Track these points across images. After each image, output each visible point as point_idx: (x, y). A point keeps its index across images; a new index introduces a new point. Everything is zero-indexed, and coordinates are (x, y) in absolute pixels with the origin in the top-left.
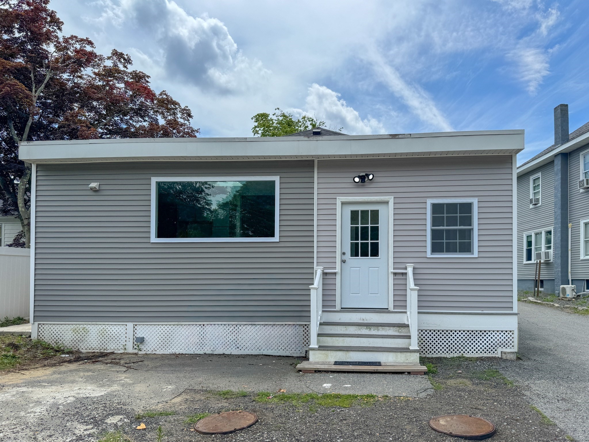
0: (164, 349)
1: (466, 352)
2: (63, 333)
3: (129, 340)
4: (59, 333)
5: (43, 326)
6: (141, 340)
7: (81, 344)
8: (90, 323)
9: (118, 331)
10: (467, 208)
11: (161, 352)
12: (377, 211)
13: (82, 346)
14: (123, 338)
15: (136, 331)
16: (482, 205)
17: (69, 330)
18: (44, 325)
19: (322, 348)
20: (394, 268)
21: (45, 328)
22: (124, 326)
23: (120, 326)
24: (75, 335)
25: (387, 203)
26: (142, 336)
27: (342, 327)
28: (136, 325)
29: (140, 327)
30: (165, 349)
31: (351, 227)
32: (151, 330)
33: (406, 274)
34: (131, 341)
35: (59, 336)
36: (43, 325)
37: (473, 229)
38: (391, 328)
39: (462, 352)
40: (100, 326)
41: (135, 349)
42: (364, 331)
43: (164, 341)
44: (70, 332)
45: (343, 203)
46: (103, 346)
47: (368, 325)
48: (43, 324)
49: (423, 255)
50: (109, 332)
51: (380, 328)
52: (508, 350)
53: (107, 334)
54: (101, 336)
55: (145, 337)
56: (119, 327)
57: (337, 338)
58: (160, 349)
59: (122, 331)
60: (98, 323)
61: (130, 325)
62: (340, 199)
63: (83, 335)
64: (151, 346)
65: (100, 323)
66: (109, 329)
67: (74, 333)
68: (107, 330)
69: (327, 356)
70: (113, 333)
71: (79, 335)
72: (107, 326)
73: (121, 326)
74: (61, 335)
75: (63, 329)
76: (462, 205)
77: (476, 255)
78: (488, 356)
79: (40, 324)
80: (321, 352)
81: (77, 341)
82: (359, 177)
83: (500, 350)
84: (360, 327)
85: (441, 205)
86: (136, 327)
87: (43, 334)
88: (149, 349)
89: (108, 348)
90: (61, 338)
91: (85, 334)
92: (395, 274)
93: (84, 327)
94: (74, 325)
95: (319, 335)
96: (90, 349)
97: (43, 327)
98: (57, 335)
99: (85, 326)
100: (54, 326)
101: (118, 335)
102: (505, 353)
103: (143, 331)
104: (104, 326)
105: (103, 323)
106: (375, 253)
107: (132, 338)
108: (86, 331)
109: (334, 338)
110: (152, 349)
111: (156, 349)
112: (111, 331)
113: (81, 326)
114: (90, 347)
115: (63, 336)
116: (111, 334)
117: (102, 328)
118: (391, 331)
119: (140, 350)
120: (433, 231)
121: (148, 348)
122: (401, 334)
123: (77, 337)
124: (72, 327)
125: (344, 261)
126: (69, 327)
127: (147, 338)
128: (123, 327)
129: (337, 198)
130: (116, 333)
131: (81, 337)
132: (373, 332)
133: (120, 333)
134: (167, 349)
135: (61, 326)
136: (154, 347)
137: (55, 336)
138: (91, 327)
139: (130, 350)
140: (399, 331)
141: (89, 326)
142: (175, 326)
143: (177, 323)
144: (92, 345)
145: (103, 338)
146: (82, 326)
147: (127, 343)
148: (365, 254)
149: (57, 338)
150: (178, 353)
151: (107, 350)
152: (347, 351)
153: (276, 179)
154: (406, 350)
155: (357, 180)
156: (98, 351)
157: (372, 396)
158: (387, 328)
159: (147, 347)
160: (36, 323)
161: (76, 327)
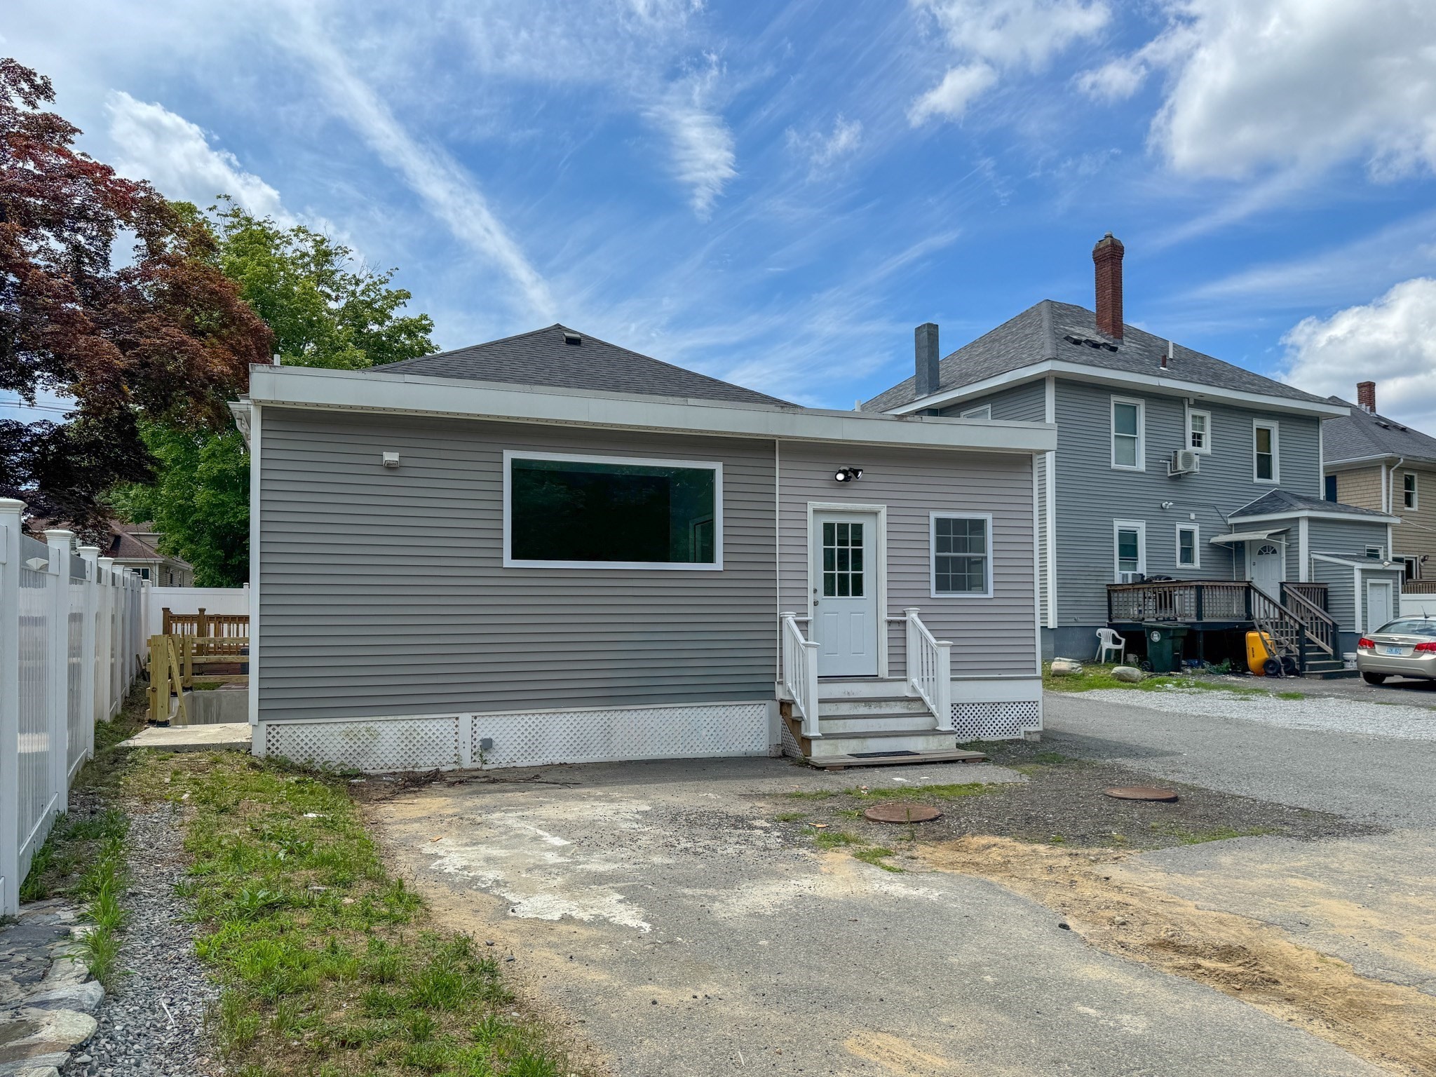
0: (529, 758)
1: (982, 734)
2: (323, 739)
3: (464, 745)
4: (315, 740)
5: (278, 729)
6: (487, 745)
7: (362, 760)
8: (382, 718)
9: (442, 730)
10: (979, 525)
11: (526, 763)
12: (860, 526)
13: (365, 764)
14: (451, 743)
15: (475, 729)
16: (998, 523)
17: (335, 734)
18: (280, 727)
19: (827, 737)
20: (889, 614)
21: (282, 732)
22: (451, 720)
23: (444, 721)
24: (351, 743)
25: (875, 514)
26: (487, 737)
27: (832, 704)
28: (476, 718)
29: (483, 720)
30: (533, 757)
31: (825, 549)
32: (505, 726)
33: (905, 622)
34: (469, 747)
35: (314, 748)
36: (276, 727)
37: (986, 557)
38: (898, 703)
39: (977, 735)
40: (403, 723)
41: (475, 761)
42: (862, 710)
43: (530, 744)
44: (339, 738)
45: (815, 511)
46: (410, 760)
47: (867, 701)
48: (278, 725)
49: (925, 594)
50: (422, 734)
51: (883, 703)
52: (1032, 729)
53: (418, 738)
54: (406, 742)
55: (493, 738)
56: (442, 722)
57: (836, 721)
58: (522, 758)
59: (449, 729)
60: (399, 718)
61: (466, 718)
62: (812, 505)
63: (367, 742)
64: (504, 755)
65: (404, 717)
66: (422, 726)
67: (347, 740)
68: (419, 730)
69: (837, 747)
70: (430, 734)
71: (359, 743)
72: (418, 723)
73: (447, 720)
74: (318, 744)
75: (323, 731)
76: (972, 521)
77: (991, 594)
78: (1013, 738)
79: (270, 726)
80: (827, 741)
81: (355, 754)
82: (844, 472)
83: (1023, 729)
84: (856, 704)
85: (947, 521)
86: (475, 721)
87: (277, 745)
88: (501, 759)
89: (421, 763)
90: (318, 751)
91: (371, 739)
92: (890, 622)
93: (369, 726)
94: (348, 725)
95: (821, 718)
96: (382, 768)
97: (276, 731)
98: (310, 744)
99: (372, 724)
100: (303, 728)
101: (441, 737)
102: (1029, 733)
103: (490, 727)
104: (411, 723)
105: (410, 717)
106: (858, 591)
107: (469, 740)
108: (375, 735)
109: (832, 722)
110: (508, 759)
111: (515, 759)
112: (426, 730)
113: (361, 725)
114: (382, 764)
115: (323, 747)
116: (426, 737)
117: (407, 727)
118: (898, 708)
119: (485, 762)
120: (937, 558)
121: (499, 759)
122: (911, 712)
123: (355, 747)
124: (343, 727)
125: (816, 604)
126: (335, 727)
127: (497, 741)
128: (450, 722)
129: (809, 502)
130: (438, 734)
131: (363, 746)
132: (874, 710)
133: (445, 733)
134: (536, 757)
135: (319, 728)
136: (512, 754)
137: (306, 748)
138: (383, 726)
139: (467, 763)
140: (908, 708)
141: (380, 724)
142: (550, 715)
143: (553, 710)
144: (386, 760)
145: (410, 746)
146: (364, 724)
147: (462, 752)
148: (843, 592)
149: (310, 752)
150: (557, 762)
151: (419, 768)
152: (864, 738)
153: (718, 467)
154: (934, 732)
155: (840, 477)
156: (401, 770)
157: (977, 785)
158: (893, 703)
159: (497, 755)
160: (264, 724)
161: (351, 727)
